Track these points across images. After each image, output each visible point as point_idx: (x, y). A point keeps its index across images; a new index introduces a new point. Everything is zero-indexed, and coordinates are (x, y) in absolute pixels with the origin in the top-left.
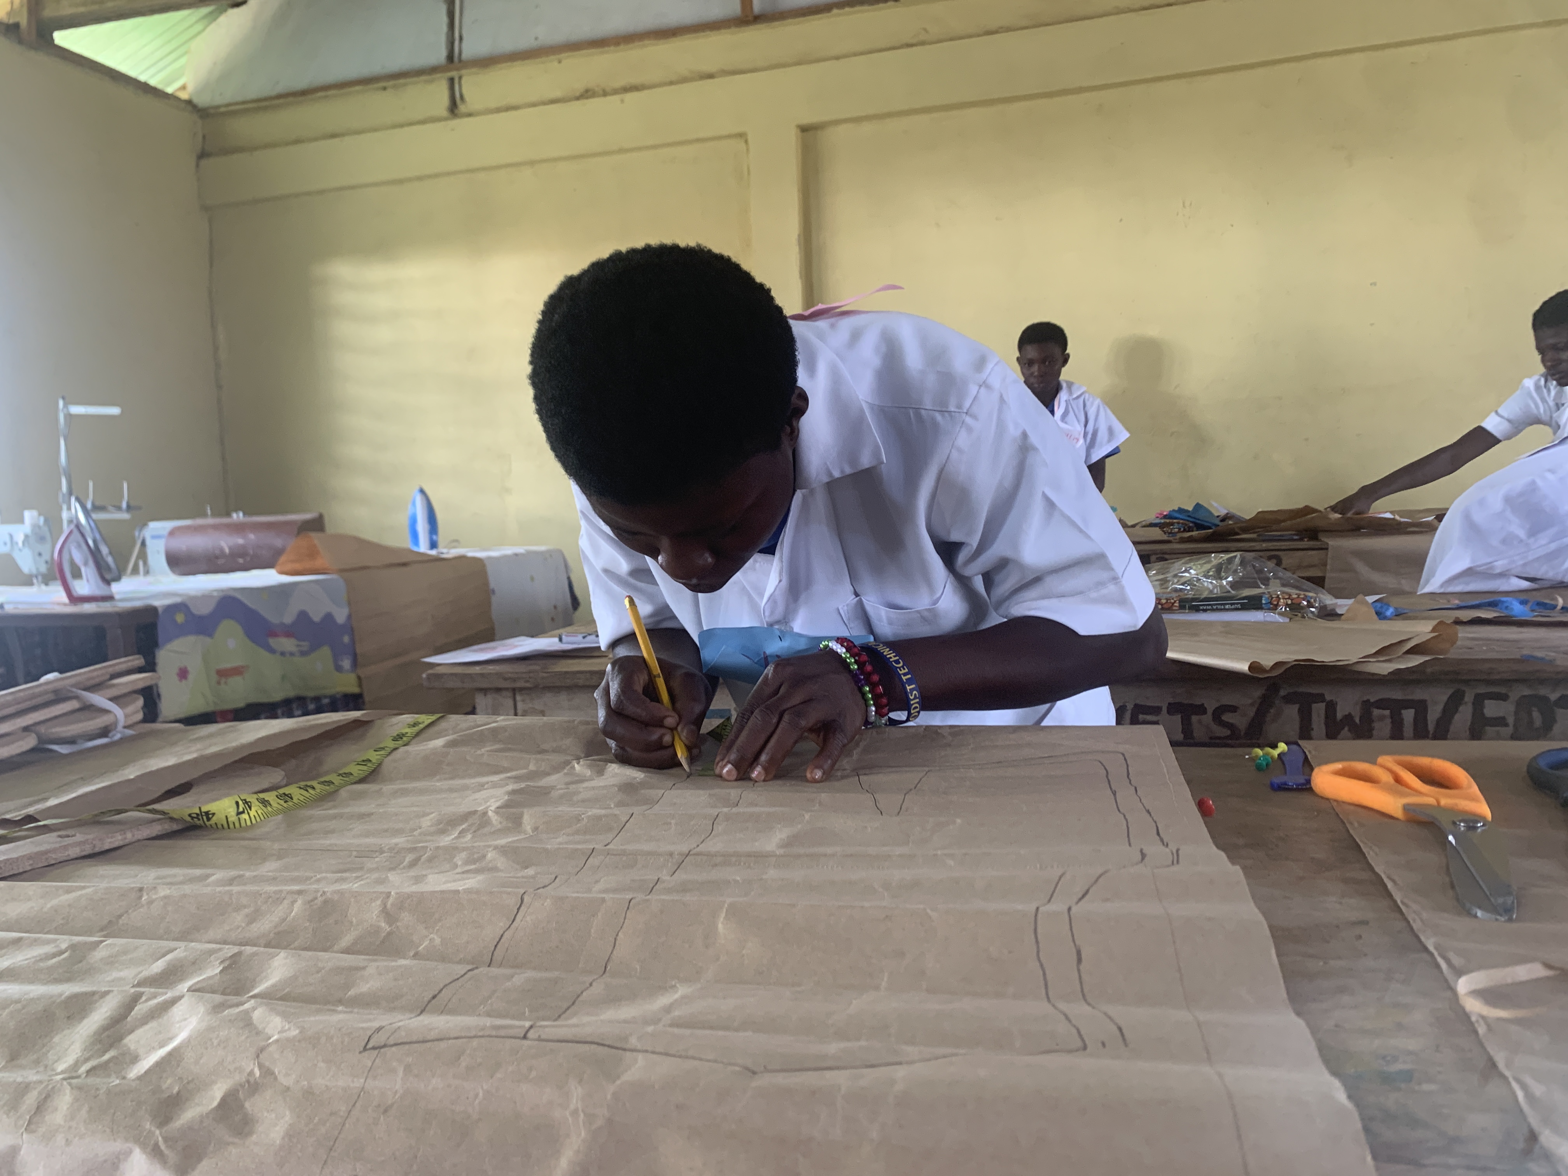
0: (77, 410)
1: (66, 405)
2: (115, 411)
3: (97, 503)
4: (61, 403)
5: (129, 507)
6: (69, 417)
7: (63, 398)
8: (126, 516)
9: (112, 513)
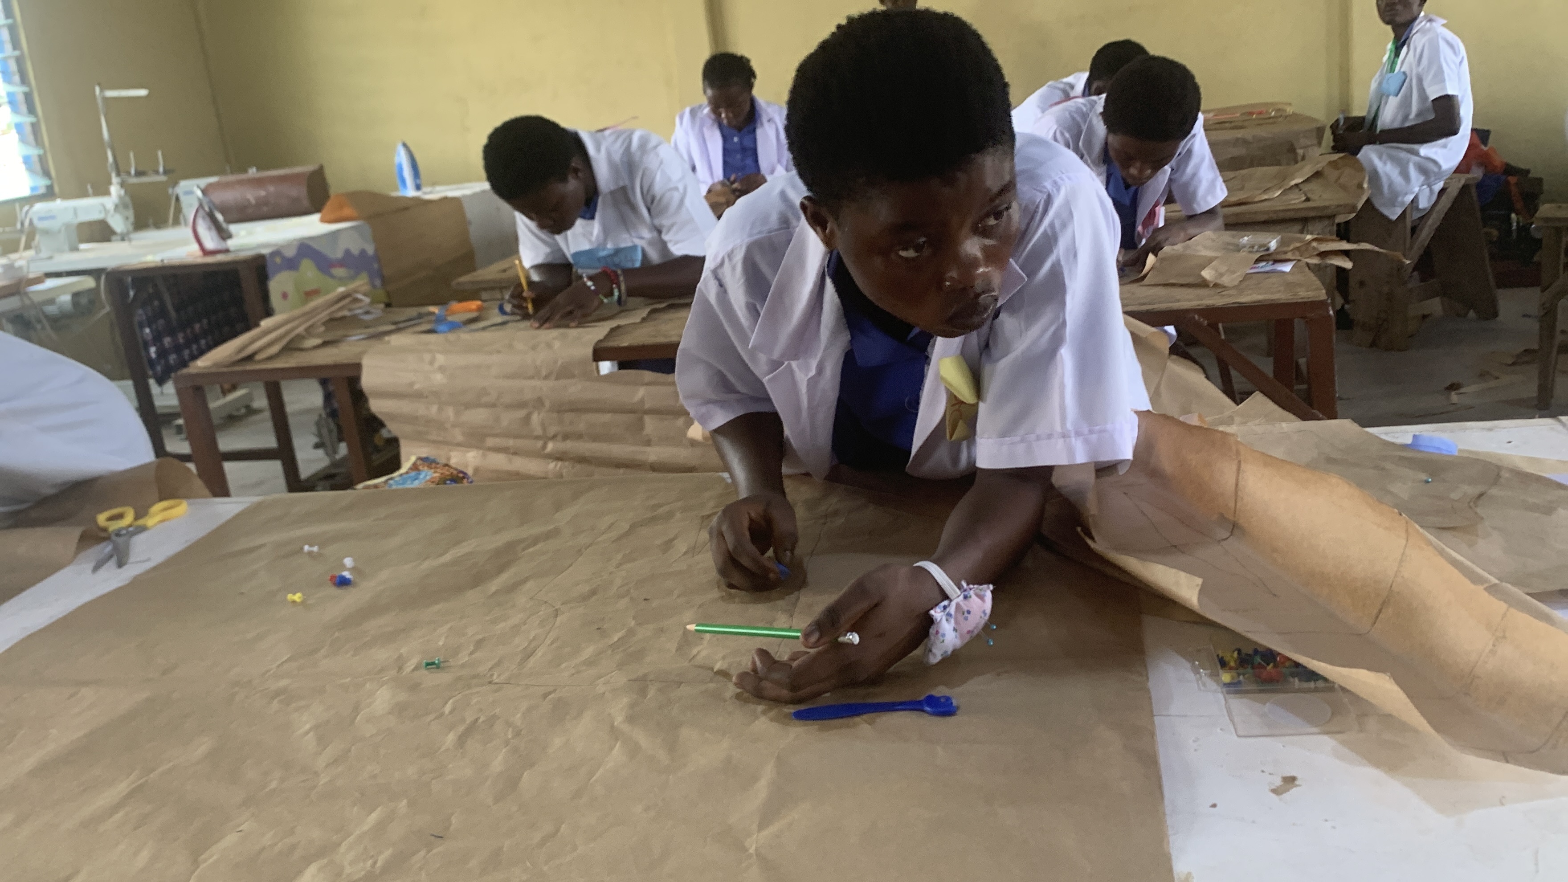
0: (110, 94)
1: (102, 90)
2: (143, 92)
3: (141, 169)
4: (97, 89)
5: (166, 172)
6: (106, 99)
7: (99, 84)
8: (163, 178)
9: (152, 176)
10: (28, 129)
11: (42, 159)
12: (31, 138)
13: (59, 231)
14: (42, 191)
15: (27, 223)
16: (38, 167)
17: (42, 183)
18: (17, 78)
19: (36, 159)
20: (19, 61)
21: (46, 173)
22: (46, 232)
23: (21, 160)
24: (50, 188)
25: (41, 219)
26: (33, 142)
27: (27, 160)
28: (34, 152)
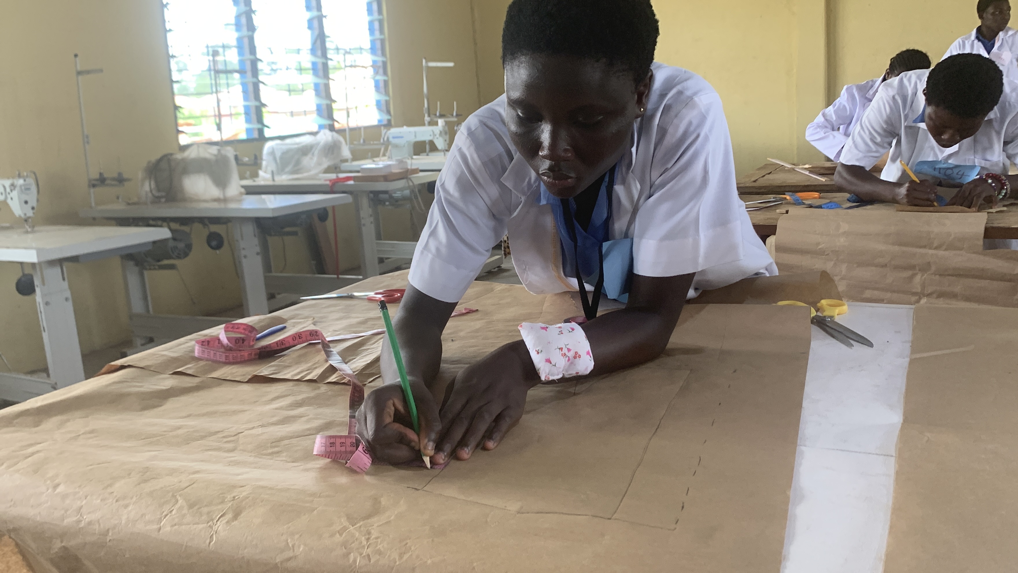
0: (432, 64)
1: (426, 62)
2: (451, 64)
3: (442, 113)
4: (424, 61)
5: (457, 115)
6: (428, 68)
7: (425, 58)
8: (455, 119)
9: (449, 117)
10: (382, 84)
11: (387, 103)
12: (382, 90)
13: (404, 146)
14: (385, 122)
15: (386, 139)
16: (384, 108)
17: (386, 117)
18: (379, 52)
19: (383, 103)
20: (382, 41)
21: (388, 112)
22: (396, 146)
23: (375, 103)
24: (389, 121)
25: (394, 138)
26: (384, 93)
27: (378, 103)
28: (383, 98)
